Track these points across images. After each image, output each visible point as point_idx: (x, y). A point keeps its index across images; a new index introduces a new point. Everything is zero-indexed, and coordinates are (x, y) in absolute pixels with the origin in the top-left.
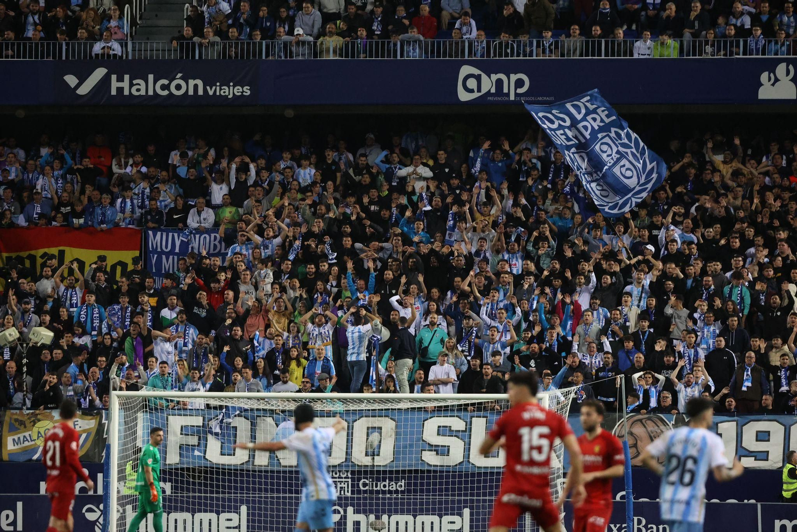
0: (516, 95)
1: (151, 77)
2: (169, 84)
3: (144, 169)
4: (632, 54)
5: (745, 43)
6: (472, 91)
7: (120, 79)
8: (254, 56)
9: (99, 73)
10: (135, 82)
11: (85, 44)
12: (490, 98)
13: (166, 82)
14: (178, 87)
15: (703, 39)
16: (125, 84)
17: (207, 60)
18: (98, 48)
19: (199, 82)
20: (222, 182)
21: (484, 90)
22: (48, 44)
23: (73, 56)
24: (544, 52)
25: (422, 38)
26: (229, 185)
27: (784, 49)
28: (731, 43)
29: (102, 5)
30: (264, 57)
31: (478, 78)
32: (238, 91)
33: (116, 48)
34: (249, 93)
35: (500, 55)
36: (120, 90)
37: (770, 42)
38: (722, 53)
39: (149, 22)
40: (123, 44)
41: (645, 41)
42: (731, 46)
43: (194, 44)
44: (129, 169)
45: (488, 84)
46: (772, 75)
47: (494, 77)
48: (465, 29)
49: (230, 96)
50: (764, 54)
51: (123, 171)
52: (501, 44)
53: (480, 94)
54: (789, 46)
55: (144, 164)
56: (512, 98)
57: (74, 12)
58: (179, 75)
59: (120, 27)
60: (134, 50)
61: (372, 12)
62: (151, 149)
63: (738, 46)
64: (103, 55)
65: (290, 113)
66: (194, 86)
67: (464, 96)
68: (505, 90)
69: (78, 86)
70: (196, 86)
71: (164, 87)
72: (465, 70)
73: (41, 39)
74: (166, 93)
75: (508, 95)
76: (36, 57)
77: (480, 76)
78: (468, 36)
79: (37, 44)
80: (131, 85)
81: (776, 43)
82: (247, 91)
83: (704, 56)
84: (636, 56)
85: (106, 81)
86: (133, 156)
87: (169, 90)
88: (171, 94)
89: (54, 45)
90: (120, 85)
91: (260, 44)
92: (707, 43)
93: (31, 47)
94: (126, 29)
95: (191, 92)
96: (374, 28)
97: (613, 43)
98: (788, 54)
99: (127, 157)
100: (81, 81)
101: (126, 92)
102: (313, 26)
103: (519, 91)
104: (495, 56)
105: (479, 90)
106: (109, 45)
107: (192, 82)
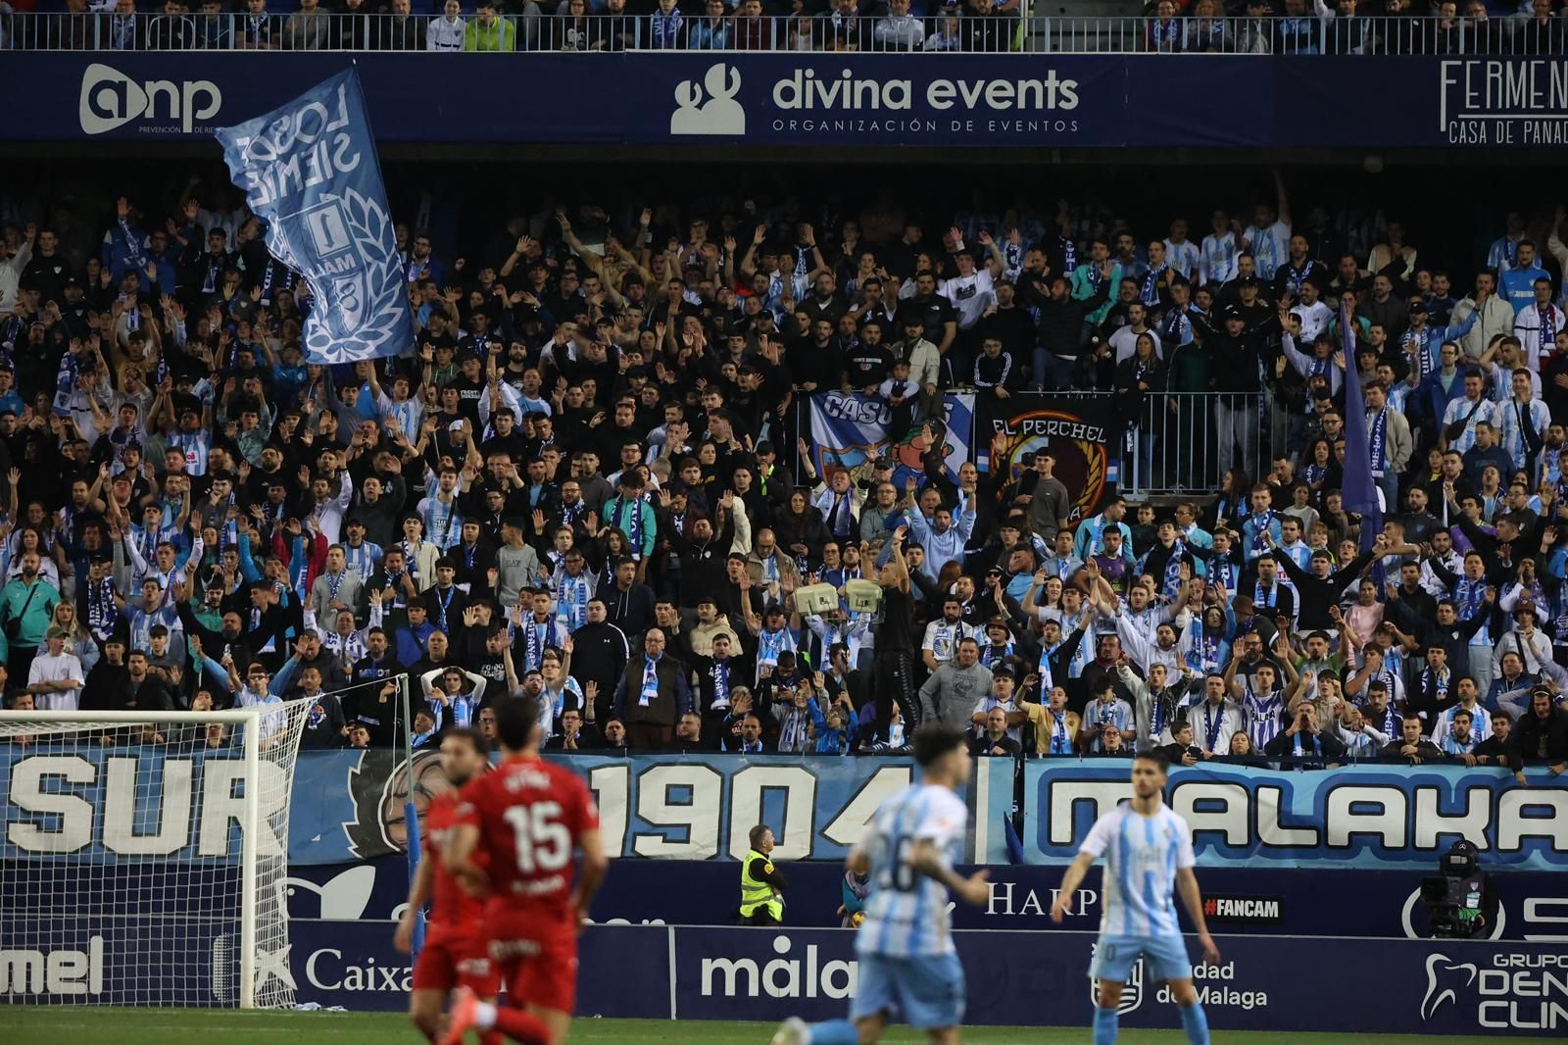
0: (196, 122)
4: (423, 45)
5: (645, 23)
12: (146, 129)
15: (562, 16)
21: (132, 113)
24: (250, 38)
27: (722, 36)
28: (619, 23)
31: (120, 89)
35: (164, 45)
37: (693, 22)
38: (600, 43)
41: (450, 20)
42: (618, 30)
45: (140, 100)
46: (697, 87)
47: (152, 88)
50: (681, 45)
52: (165, 21)
53: (124, 121)
54: (730, 30)
56: (188, 128)
63: (631, 30)
67: (91, 124)
68: (174, 114)
75: (179, 122)
77: (123, 84)
81: (706, 24)
83: (564, 50)
84: (431, 48)
92: (570, 23)
97: (386, 21)
98: (730, 45)
103: (202, 115)
104: (154, 45)
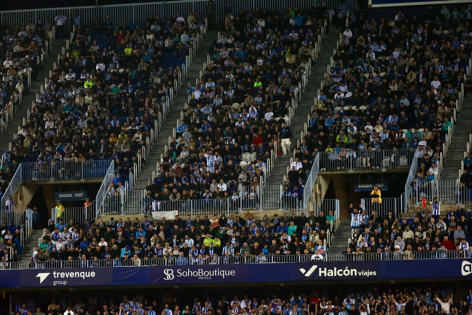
1: (335, 269)
2: (343, 271)
3: (333, 306)
6: (467, 271)
7: (323, 270)
8: (377, 259)
9: (314, 267)
10: (329, 271)
11: (308, 256)
13: (341, 270)
14: (347, 272)
16: (325, 272)
17: (358, 261)
18: (313, 257)
19: (355, 270)
20: (365, 312)
22: (293, 256)
23: (303, 260)
25: (446, 250)
26: (367, 312)
29: (314, 240)
30: (381, 259)
32: (371, 273)
33: (321, 257)
34: (376, 274)
36: (323, 274)
39: (334, 246)
40: (324, 255)
43: (352, 255)
44: (327, 307)
48: (464, 246)
49: (368, 276)
51: (324, 307)
53: (471, 273)
55: (333, 304)
57: (303, 243)
58: (347, 268)
59: (322, 248)
60: (328, 258)
61: (425, 240)
62: (336, 298)
64: (315, 260)
65: (392, 282)
66: (353, 272)
67: (464, 273)
69: (305, 273)
70: (354, 272)
71: (341, 273)
72: (465, 263)
73: (290, 254)
74: (342, 275)
76: (288, 261)
77: (470, 265)
78: (465, 249)
79: (288, 256)
80: (327, 272)
82: (375, 273)
85: (317, 271)
86: (328, 301)
87: (343, 274)
88: (344, 275)
89: (295, 256)
90: (323, 272)
91: (380, 254)
93: (286, 258)
94: (325, 249)
95: (352, 274)
96: (427, 246)
99: (326, 301)
100: (307, 271)
101: (325, 275)
102: (401, 246)
105: (470, 271)
106: (318, 256)
107: (352, 270)
